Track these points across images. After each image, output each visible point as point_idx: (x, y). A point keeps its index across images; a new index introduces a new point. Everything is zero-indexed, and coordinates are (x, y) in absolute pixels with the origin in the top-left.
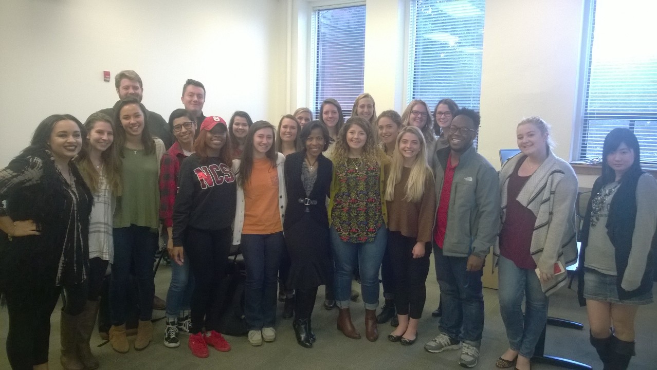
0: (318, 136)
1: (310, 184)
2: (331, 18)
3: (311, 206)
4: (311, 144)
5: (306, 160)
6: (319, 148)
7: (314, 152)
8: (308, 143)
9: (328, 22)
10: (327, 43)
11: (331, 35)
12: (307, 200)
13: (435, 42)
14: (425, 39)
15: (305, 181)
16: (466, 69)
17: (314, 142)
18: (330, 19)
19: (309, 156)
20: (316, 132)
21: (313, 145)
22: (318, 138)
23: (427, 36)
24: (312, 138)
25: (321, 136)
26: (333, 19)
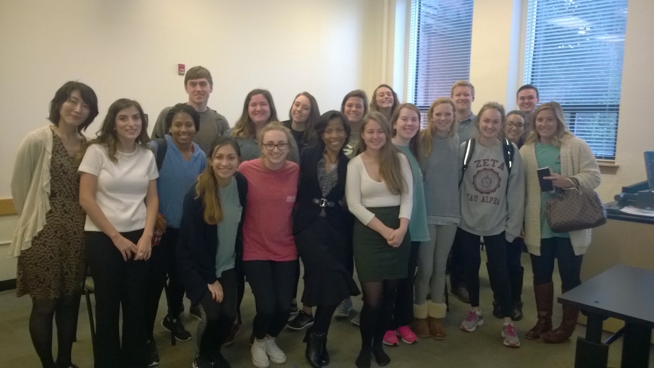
0: (338, 127)
1: (326, 184)
2: (438, 7)
3: (326, 208)
4: (330, 137)
5: (326, 156)
6: (340, 142)
7: (335, 146)
8: (327, 136)
9: (435, 12)
10: (433, 36)
11: (439, 26)
12: (323, 201)
13: (561, 28)
14: (548, 26)
15: (321, 180)
16: (600, 59)
17: (334, 135)
18: (436, 9)
19: (329, 152)
20: (335, 123)
21: (333, 138)
22: (338, 130)
23: (551, 22)
24: (330, 131)
25: (342, 128)
26: (441, 8)
